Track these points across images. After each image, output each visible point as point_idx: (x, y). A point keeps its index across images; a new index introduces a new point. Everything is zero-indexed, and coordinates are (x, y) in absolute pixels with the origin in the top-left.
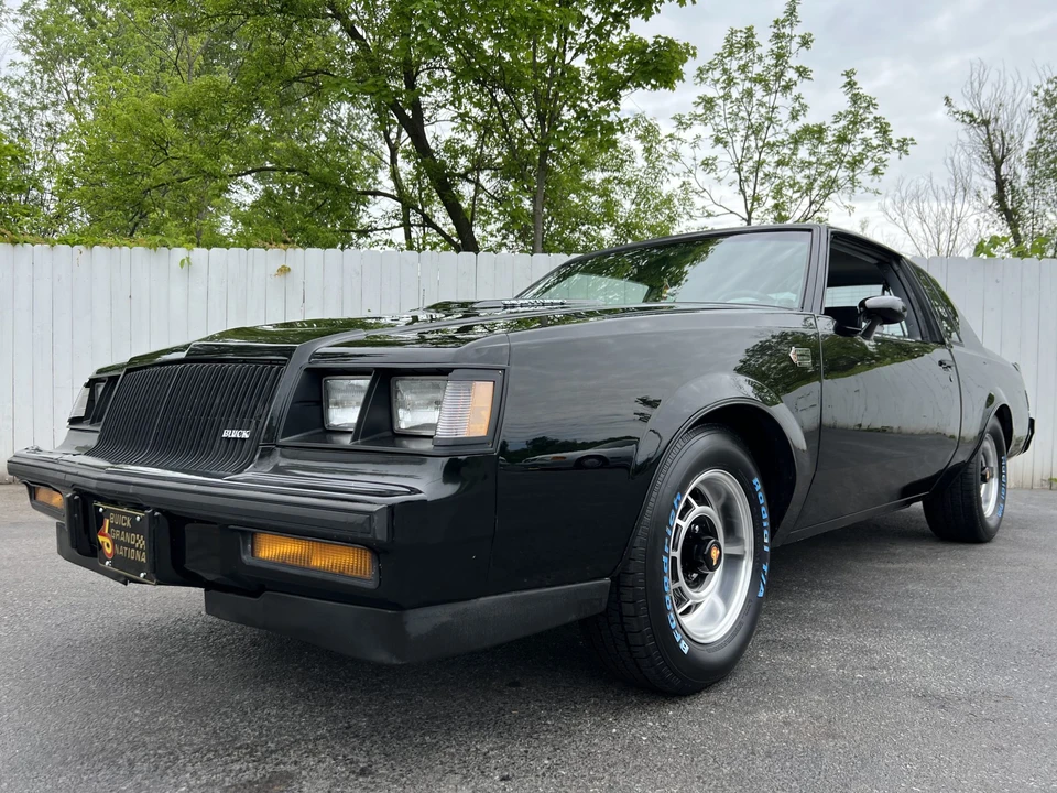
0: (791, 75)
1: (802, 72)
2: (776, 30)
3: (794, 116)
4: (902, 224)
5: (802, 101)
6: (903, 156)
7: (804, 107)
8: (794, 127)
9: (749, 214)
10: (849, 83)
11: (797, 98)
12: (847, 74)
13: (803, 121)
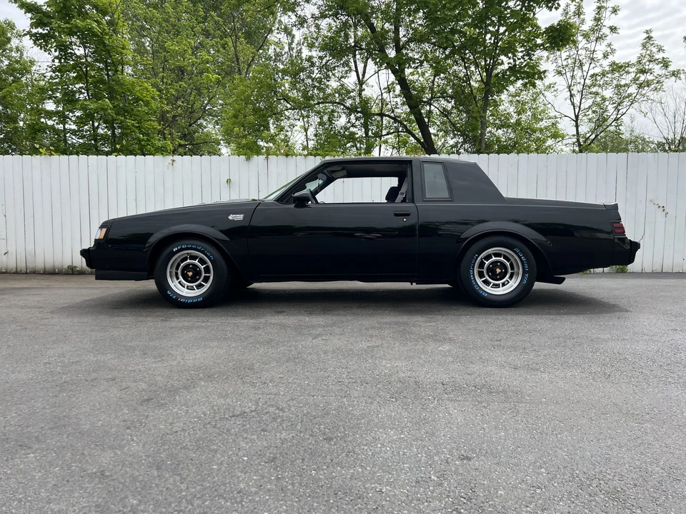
0: (606, 31)
1: (613, 29)
2: (598, 4)
3: (605, 56)
4: (651, 117)
5: (612, 47)
6: (678, 80)
7: (613, 51)
8: (605, 64)
9: (577, 117)
10: (648, 37)
11: (609, 45)
12: (647, 32)
13: (611, 59)
